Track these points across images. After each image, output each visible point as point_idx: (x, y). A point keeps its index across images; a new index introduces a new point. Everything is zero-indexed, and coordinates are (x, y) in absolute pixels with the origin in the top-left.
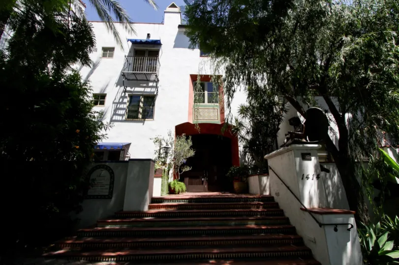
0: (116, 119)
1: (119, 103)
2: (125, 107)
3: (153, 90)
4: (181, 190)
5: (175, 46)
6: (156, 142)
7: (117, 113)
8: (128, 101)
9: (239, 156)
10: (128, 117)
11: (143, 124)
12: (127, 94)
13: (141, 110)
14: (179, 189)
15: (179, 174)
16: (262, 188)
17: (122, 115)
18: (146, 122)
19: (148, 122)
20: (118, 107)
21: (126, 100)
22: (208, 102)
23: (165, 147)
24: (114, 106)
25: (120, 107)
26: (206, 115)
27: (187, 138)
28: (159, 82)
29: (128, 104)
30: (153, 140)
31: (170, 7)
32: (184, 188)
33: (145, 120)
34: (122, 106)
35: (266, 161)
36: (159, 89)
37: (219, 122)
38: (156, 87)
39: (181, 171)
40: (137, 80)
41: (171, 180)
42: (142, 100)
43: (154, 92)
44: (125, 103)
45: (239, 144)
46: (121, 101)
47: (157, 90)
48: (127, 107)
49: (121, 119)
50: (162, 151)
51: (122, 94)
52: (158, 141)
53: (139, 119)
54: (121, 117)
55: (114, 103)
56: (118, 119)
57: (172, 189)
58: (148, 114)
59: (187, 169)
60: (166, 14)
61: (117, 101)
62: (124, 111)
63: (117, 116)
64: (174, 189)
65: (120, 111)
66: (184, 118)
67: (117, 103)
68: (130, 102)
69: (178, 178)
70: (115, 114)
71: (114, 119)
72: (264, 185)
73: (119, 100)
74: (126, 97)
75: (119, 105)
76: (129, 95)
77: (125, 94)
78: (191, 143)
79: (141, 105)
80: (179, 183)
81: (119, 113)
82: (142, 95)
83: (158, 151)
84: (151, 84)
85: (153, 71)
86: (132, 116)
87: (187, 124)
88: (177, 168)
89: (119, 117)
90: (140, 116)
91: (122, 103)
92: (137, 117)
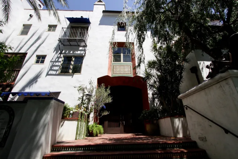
0: (51, 73)
1: (56, 62)
2: (59, 64)
3: (82, 52)
4: (98, 132)
5: (100, 24)
6: (80, 90)
7: (53, 68)
8: (62, 61)
9: (149, 102)
10: (61, 72)
11: (72, 77)
12: (62, 56)
13: (71, 67)
14: (96, 132)
15: (98, 117)
16: (175, 131)
17: (56, 71)
18: (74, 75)
19: (76, 76)
20: (54, 64)
21: (60, 60)
22: (123, 61)
23: (87, 95)
24: (51, 64)
25: (56, 64)
26: (122, 71)
27: (106, 88)
28: (87, 47)
29: (62, 62)
30: (77, 89)
31: (98, 2)
32: (102, 130)
33: (74, 74)
34: (57, 64)
35: (181, 101)
36: (87, 52)
37: (132, 75)
38: (85, 50)
39: (100, 115)
40: (71, 45)
41: (91, 123)
42: (74, 59)
43: (83, 54)
44: (60, 62)
45: (149, 92)
46: (57, 60)
47: (85, 52)
48: (61, 64)
49: (55, 73)
50: (84, 98)
51: (58, 55)
52: (82, 89)
53: (70, 73)
54: (55, 72)
55: (51, 61)
56: (53, 73)
57: (91, 132)
58: (77, 70)
59: (106, 113)
60: (95, 6)
61: (54, 60)
62: (58, 67)
63: (52, 71)
64: (92, 131)
65: (55, 67)
66: (105, 72)
67: (54, 62)
68: (64, 61)
69: (97, 121)
70: (51, 70)
71: (50, 73)
72: (177, 127)
73: (56, 59)
74: (61, 58)
75: (55, 63)
76: (63, 56)
77: (61, 55)
78: (109, 92)
79: (72, 63)
80: (98, 125)
81: (54, 69)
82: (74, 56)
83: (81, 98)
84: (81, 48)
85: (82, 37)
86: (64, 71)
87: (107, 77)
88: (97, 113)
89: (54, 72)
90: (71, 71)
91: (58, 61)
92: (68, 72)
